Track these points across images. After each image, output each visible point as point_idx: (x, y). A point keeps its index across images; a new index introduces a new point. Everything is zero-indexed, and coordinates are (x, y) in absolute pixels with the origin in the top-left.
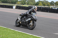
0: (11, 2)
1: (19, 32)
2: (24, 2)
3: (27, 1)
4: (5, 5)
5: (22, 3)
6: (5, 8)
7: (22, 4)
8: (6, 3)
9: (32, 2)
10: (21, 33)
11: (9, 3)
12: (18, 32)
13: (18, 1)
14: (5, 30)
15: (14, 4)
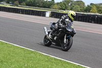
0: (41, 5)
1: (57, 60)
2: (65, 5)
3: (70, 4)
4: (32, 10)
5: (60, 7)
6: (32, 15)
7: (61, 9)
8: (33, 6)
9: (79, 5)
10: (60, 60)
11: (38, 6)
12: (55, 59)
13: (54, 4)
14: (32, 55)
15: (47, 8)
